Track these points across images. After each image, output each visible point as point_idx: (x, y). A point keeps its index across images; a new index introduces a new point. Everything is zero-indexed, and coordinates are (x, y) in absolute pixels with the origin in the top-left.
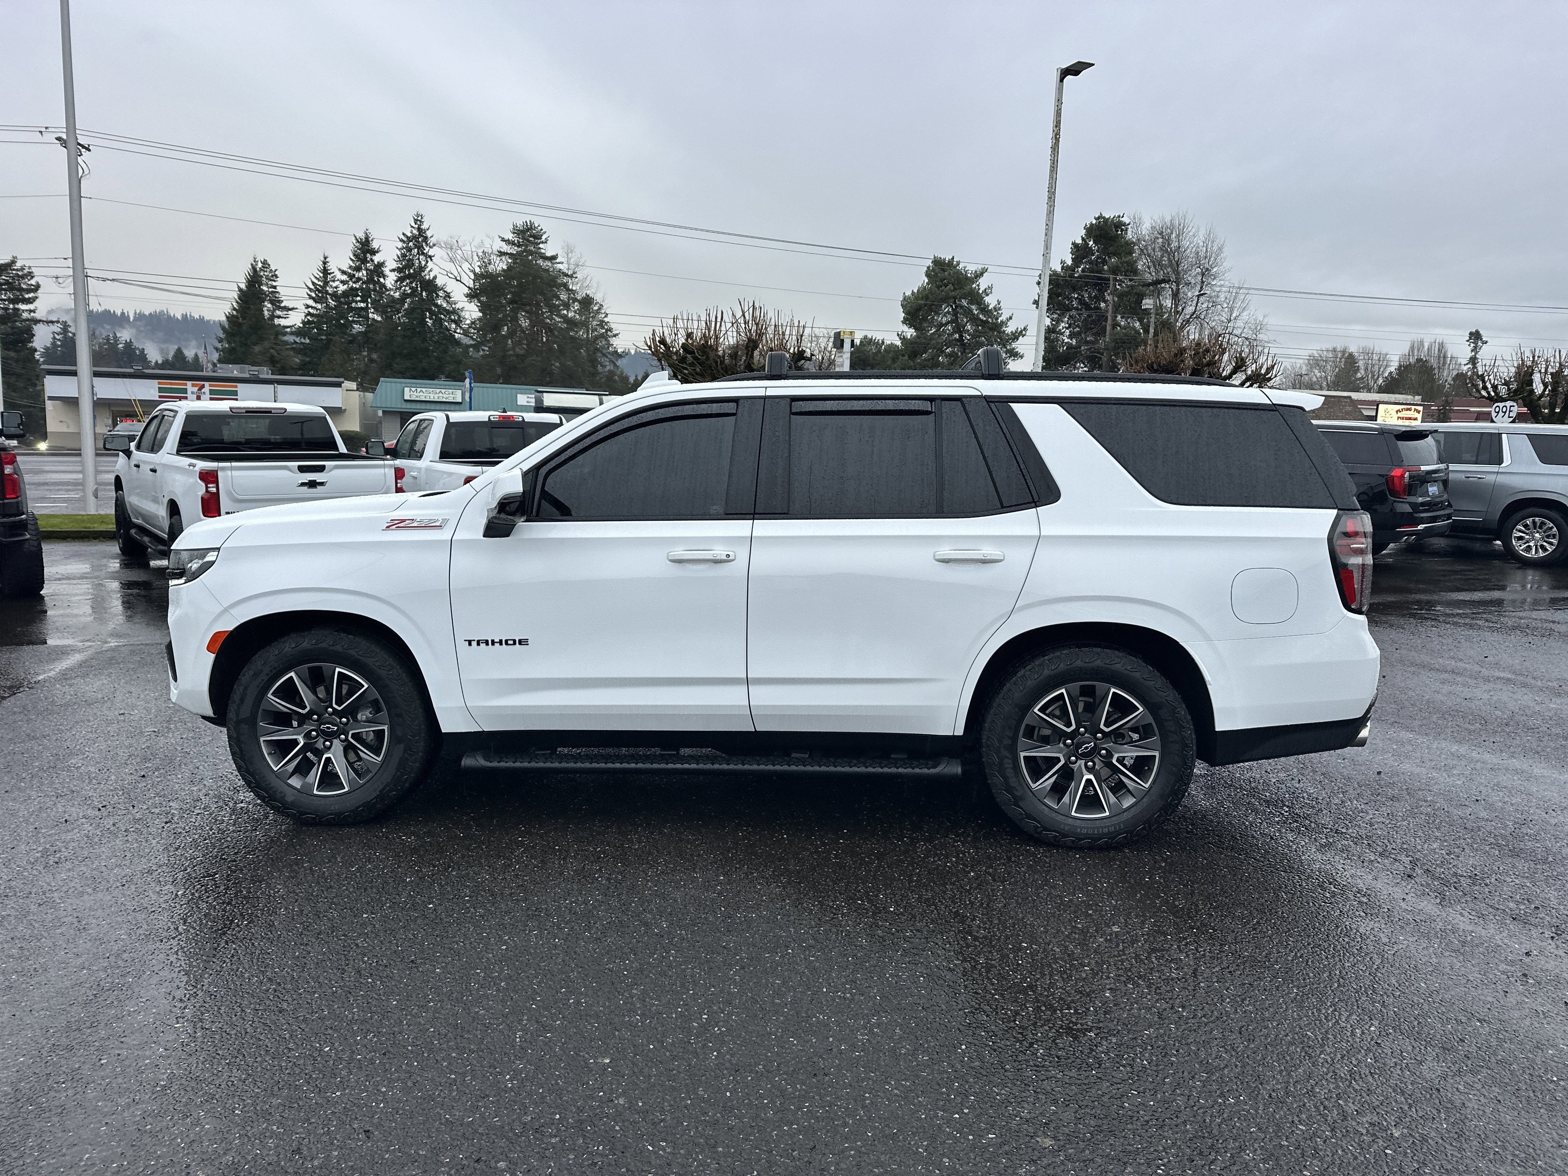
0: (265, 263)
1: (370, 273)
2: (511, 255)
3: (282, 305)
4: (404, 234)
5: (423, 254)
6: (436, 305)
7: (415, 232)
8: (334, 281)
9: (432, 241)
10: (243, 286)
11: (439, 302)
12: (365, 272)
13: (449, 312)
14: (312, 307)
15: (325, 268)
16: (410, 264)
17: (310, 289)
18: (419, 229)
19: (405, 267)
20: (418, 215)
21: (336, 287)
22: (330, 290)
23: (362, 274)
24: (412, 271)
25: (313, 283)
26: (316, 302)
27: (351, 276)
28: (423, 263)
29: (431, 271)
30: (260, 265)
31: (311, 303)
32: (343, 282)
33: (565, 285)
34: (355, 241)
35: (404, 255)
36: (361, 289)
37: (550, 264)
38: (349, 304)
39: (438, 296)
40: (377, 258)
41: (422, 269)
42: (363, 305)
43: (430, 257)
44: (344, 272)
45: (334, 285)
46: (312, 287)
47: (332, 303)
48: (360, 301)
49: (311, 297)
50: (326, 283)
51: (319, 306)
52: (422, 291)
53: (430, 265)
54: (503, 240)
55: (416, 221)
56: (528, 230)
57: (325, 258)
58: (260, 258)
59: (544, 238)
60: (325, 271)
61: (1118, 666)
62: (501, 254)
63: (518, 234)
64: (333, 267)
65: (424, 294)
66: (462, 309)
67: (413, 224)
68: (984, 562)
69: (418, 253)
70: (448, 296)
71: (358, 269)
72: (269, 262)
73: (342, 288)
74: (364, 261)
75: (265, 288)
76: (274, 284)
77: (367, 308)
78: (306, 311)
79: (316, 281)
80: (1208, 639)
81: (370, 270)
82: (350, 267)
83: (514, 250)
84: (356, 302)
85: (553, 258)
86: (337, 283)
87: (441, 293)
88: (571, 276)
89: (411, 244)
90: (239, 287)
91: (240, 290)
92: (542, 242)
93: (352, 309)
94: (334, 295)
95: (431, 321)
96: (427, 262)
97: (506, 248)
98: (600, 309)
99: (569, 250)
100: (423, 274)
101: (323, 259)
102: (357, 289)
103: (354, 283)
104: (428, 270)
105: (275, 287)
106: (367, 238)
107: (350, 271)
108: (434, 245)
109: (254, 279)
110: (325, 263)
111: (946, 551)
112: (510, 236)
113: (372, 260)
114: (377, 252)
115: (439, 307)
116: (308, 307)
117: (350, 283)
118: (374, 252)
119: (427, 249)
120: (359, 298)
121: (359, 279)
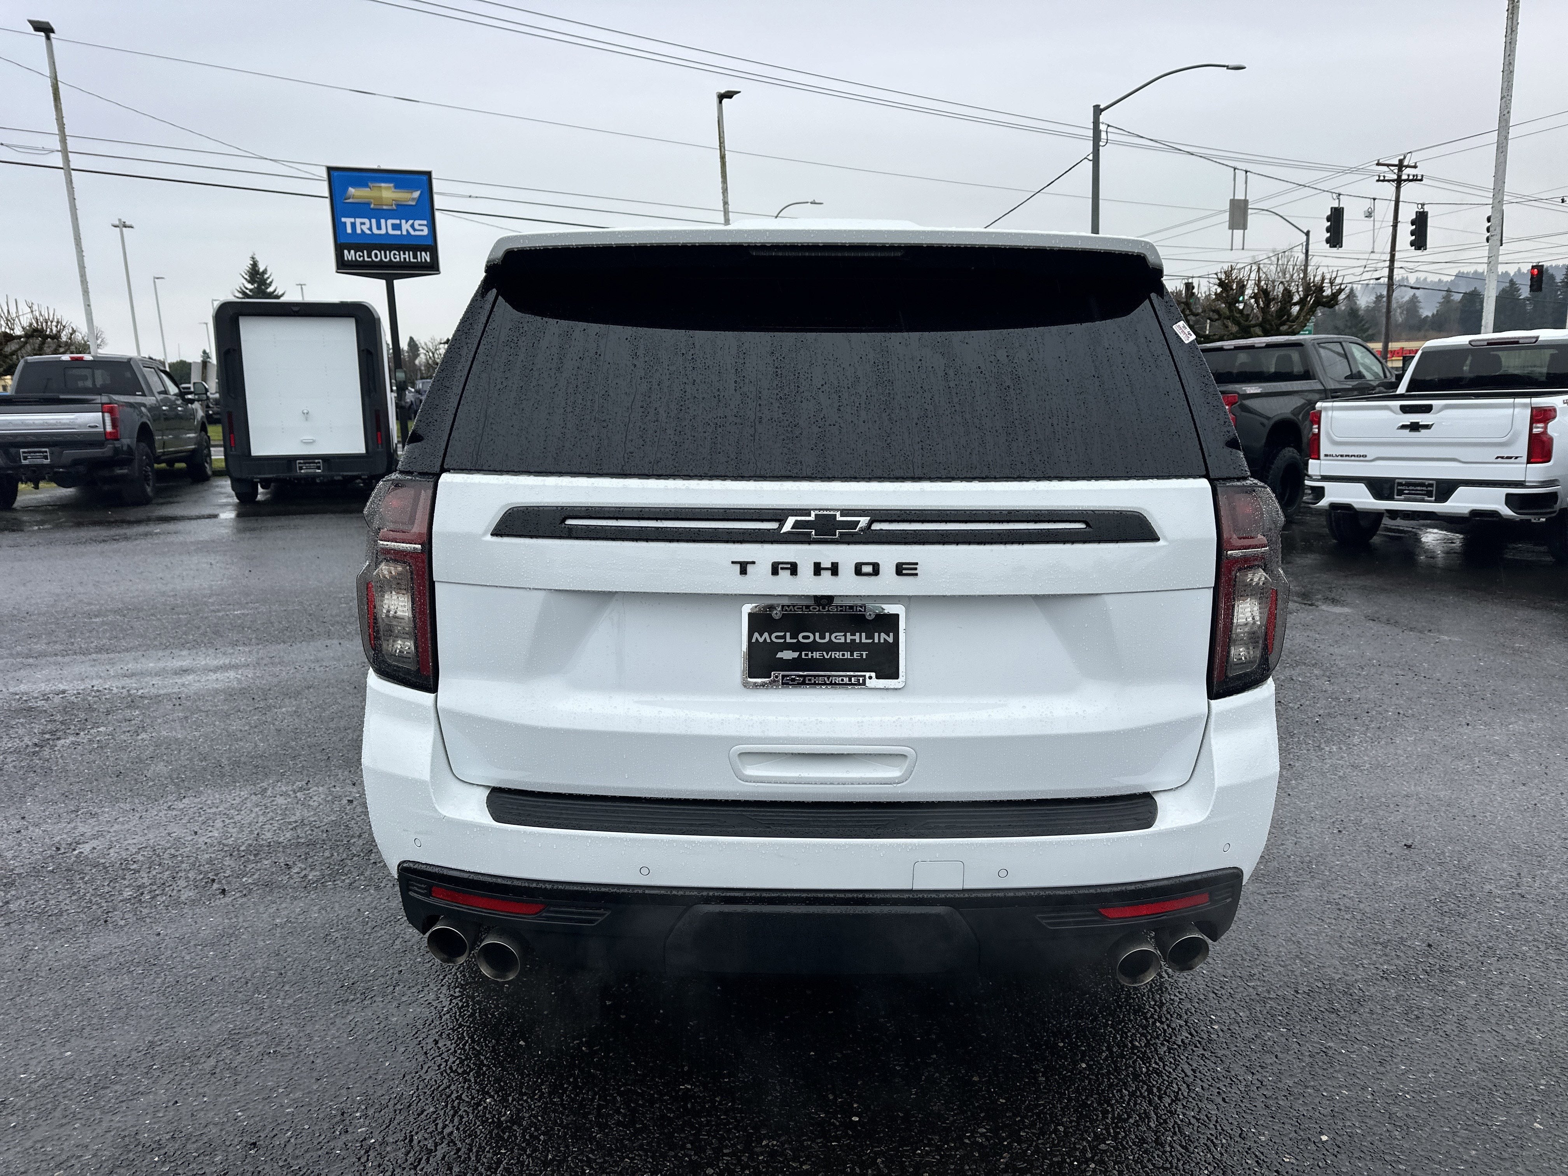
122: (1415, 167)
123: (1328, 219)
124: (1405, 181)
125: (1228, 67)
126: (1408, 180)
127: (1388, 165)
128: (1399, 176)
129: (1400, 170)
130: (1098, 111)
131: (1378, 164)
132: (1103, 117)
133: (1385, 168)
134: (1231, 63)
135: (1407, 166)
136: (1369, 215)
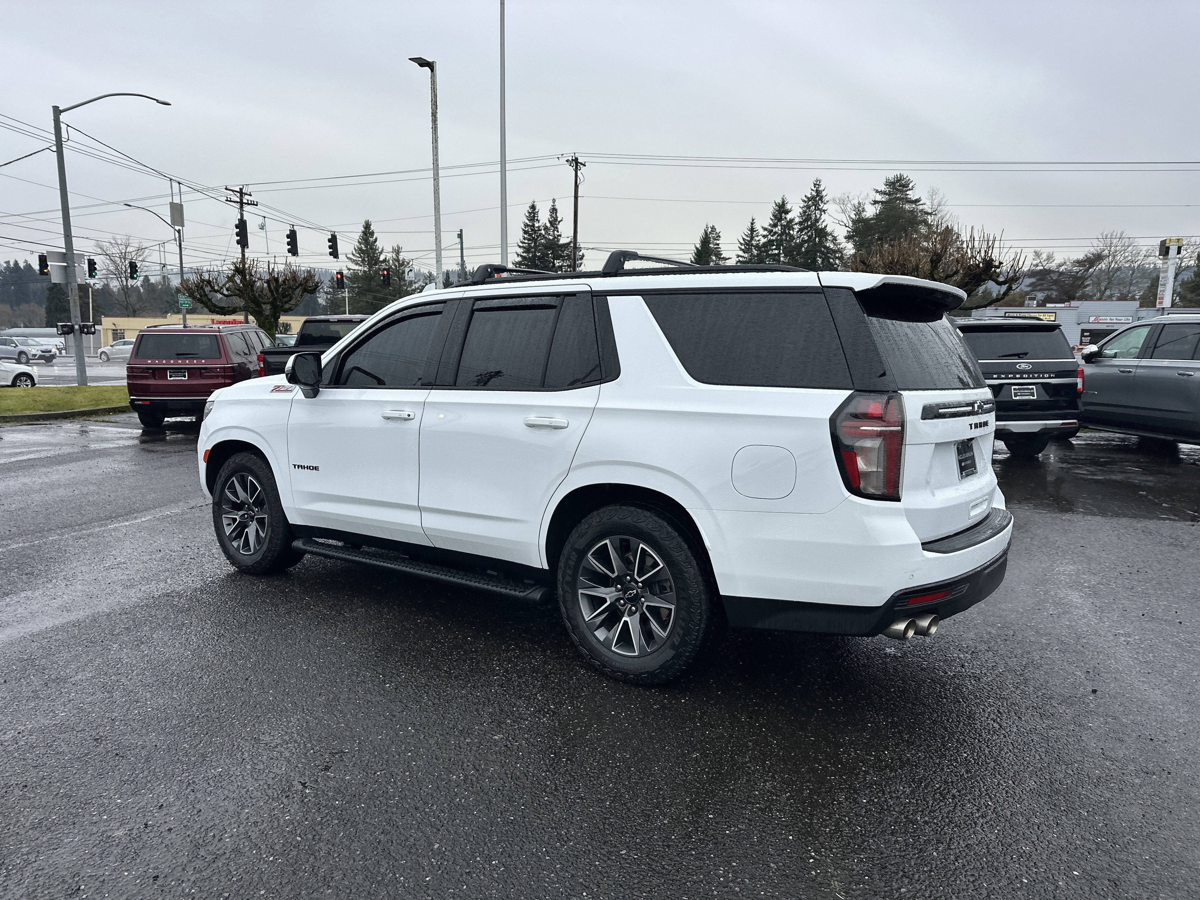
0: (713, 228)
1: (784, 227)
2: (882, 202)
3: (722, 256)
4: (806, 196)
5: (819, 209)
6: (825, 247)
7: (814, 193)
8: (757, 236)
9: (826, 199)
10: (698, 246)
11: (828, 245)
12: (779, 228)
13: (835, 252)
14: (741, 256)
15: (752, 227)
16: (808, 218)
17: (741, 244)
18: (817, 191)
19: (805, 221)
20: (817, 181)
21: (759, 241)
22: (754, 243)
23: (778, 229)
24: (809, 223)
25: (744, 239)
26: (744, 252)
27: (770, 231)
28: (818, 216)
29: (824, 221)
30: (710, 230)
31: (741, 253)
32: (764, 236)
33: (925, 222)
34: (774, 206)
35: (805, 212)
36: (776, 240)
37: (914, 206)
38: (767, 252)
39: (827, 240)
40: (789, 216)
41: (817, 220)
42: (776, 252)
43: (824, 211)
44: (765, 229)
45: (757, 239)
46: (742, 242)
47: (755, 252)
48: (775, 249)
49: (741, 249)
50: (752, 238)
51: (746, 255)
52: (816, 237)
53: (824, 217)
54: (877, 191)
55: (815, 185)
56: (898, 181)
57: (753, 220)
58: (710, 225)
59: (910, 186)
60: (752, 230)
61: (643, 524)
62: (875, 202)
63: (890, 186)
64: (758, 226)
65: (817, 239)
66: (845, 249)
67: (813, 188)
68: (556, 428)
69: (815, 209)
70: (835, 239)
71: (775, 226)
72: (716, 227)
73: (763, 240)
74: (780, 220)
75: (711, 246)
76: (718, 242)
77: (779, 254)
78: (737, 259)
79: (745, 237)
80: (709, 508)
81: (784, 226)
82: (770, 225)
83: (884, 198)
84: (772, 250)
85: (917, 201)
86: (759, 237)
87: (830, 238)
88: (931, 214)
89: (810, 203)
90: (695, 246)
91: (697, 248)
92: (910, 190)
93: (769, 256)
94: (757, 247)
95: (820, 260)
96: (821, 215)
97: (879, 198)
98: (958, 238)
99: (933, 193)
100: (818, 224)
101: (751, 221)
102: (773, 241)
103: (772, 236)
104: (821, 221)
105: (718, 244)
106: (783, 202)
107: (769, 228)
108: (828, 202)
109: (705, 241)
110: (752, 224)
111: (533, 418)
112: (883, 188)
113: (786, 218)
114: (790, 211)
115: (828, 248)
116: (738, 256)
117: (769, 236)
118: (787, 212)
119: (822, 205)
120: (774, 247)
121: (776, 233)
122: (250, 195)
123: (237, 227)
124: (246, 204)
125: (157, 101)
126: (248, 204)
127: (233, 191)
128: (241, 200)
129: (241, 196)
130: (57, 111)
131: (226, 189)
132: (63, 117)
133: (231, 193)
134: (161, 99)
135: (246, 194)
136: (262, 227)
